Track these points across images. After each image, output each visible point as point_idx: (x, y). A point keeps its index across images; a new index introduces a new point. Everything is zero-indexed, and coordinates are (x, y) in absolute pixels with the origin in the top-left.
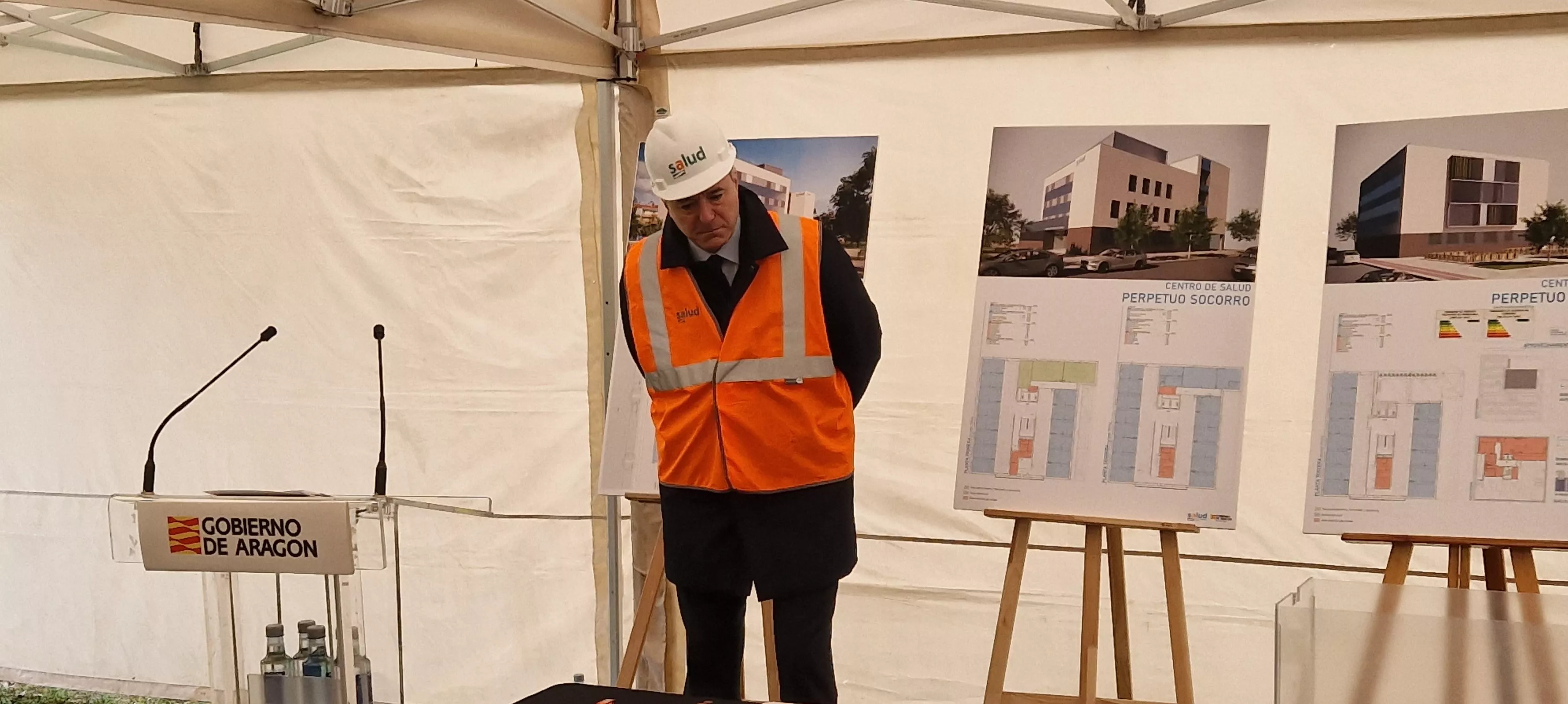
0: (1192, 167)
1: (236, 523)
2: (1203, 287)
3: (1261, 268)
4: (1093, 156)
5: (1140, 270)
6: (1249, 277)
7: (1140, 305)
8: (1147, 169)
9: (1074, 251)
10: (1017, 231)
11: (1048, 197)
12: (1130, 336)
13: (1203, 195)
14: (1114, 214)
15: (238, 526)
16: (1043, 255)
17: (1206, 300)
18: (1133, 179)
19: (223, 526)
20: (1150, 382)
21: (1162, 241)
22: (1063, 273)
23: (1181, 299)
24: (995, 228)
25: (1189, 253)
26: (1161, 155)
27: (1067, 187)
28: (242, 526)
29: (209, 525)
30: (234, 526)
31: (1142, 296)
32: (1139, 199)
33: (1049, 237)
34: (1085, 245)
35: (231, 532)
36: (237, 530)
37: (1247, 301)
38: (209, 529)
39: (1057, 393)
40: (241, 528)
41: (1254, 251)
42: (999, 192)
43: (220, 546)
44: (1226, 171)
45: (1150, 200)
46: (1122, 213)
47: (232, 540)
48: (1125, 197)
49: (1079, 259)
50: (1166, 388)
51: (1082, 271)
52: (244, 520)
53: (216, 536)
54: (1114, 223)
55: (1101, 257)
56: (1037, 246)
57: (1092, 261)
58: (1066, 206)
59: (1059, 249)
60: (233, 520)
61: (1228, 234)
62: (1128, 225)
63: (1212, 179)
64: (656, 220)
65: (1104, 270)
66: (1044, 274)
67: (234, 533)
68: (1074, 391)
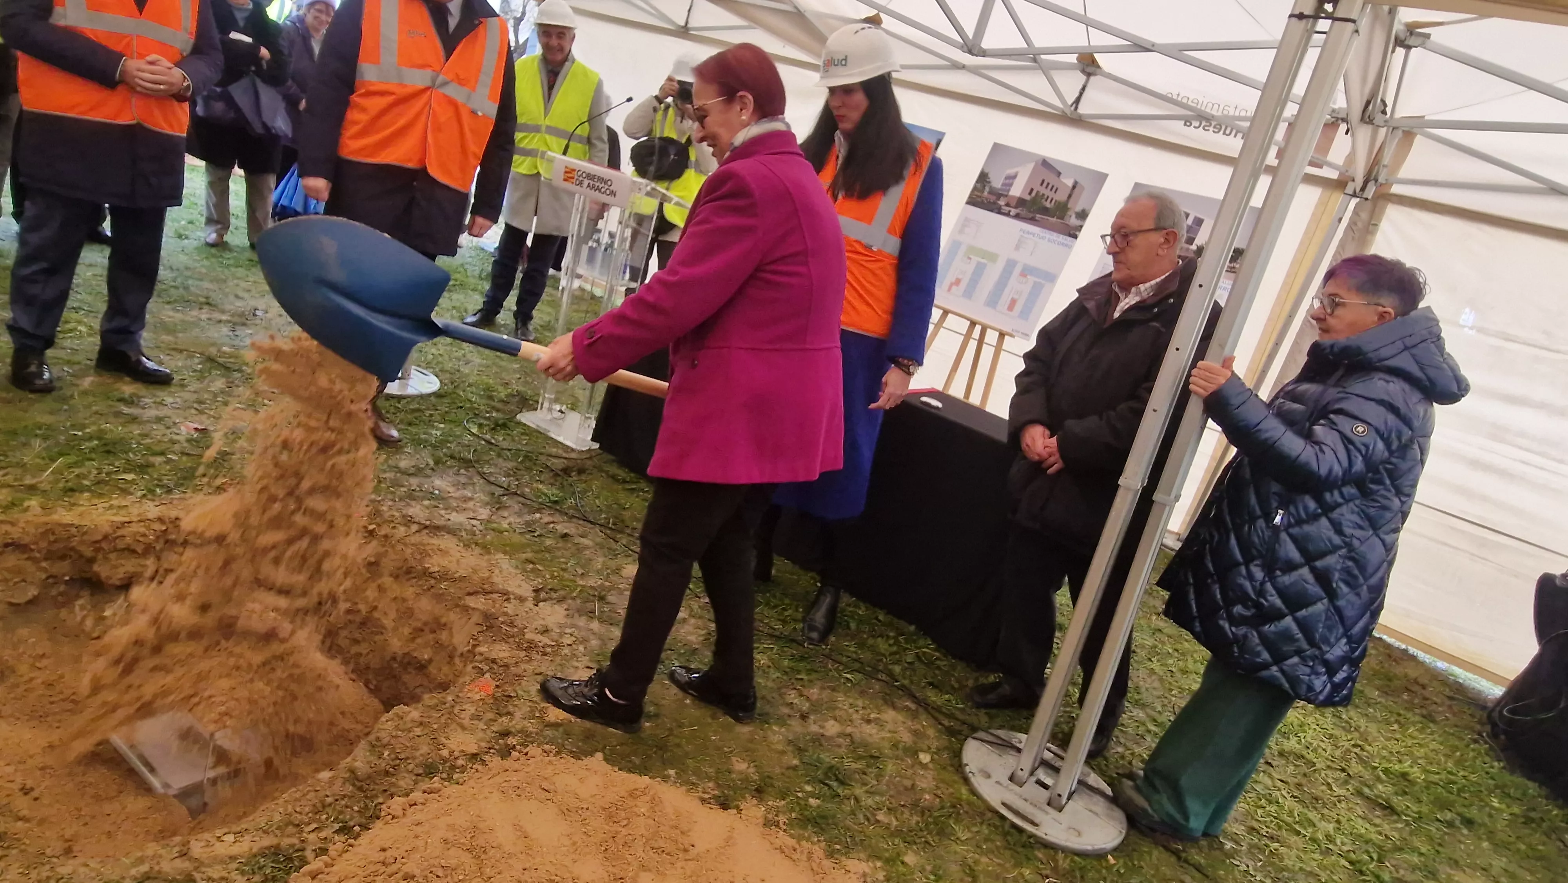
0: (1070, 183)
2: (1055, 236)
3: (1082, 235)
4: (1030, 167)
5: (1032, 220)
6: (1075, 237)
7: (1026, 236)
8: (1051, 178)
9: (1008, 205)
10: (987, 189)
11: (1006, 178)
12: (1017, 247)
13: (1070, 196)
14: (1030, 194)
16: (995, 203)
17: (1054, 241)
18: (1043, 181)
19: (584, 175)
20: (1018, 270)
21: (1045, 211)
22: (999, 212)
23: (1043, 238)
24: (979, 185)
25: (1054, 219)
26: (1059, 174)
27: (1014, 177)
28: (591, 177)
29: (579, 173)
30: (588, 176)
31: (1028, 233)
32: (1043, 190)
33: (999, 196)
34: (1013, 203)
35: (586, 178)
37: (1070, 247)
38: (579, 175)
39: (979, 263)
41: (1081, 227)
42: (986, 171)
43: (581, 183)
44: (1083, 188)
45: (1047, 192)
46: (1033, 194)
47: (586, 182)
48: (1037, 188)
49: (1008, 209)
50: (1023, 274)
51: (1007, 214)
52: (593, 175)
53: (581, 178)
54: (1028, 198)
55: (1018, 211)
56: (993, 198)
57: (1013, 212)
58: (1011, 185)
59: (1002, 202)
60: (589, 173)
61: (1073, 216)
62: (1034, 201)
63: (1076, 190)
65: (1017, 217)
66: (992, 211)
67: (588, 179)
68: (985, 265)
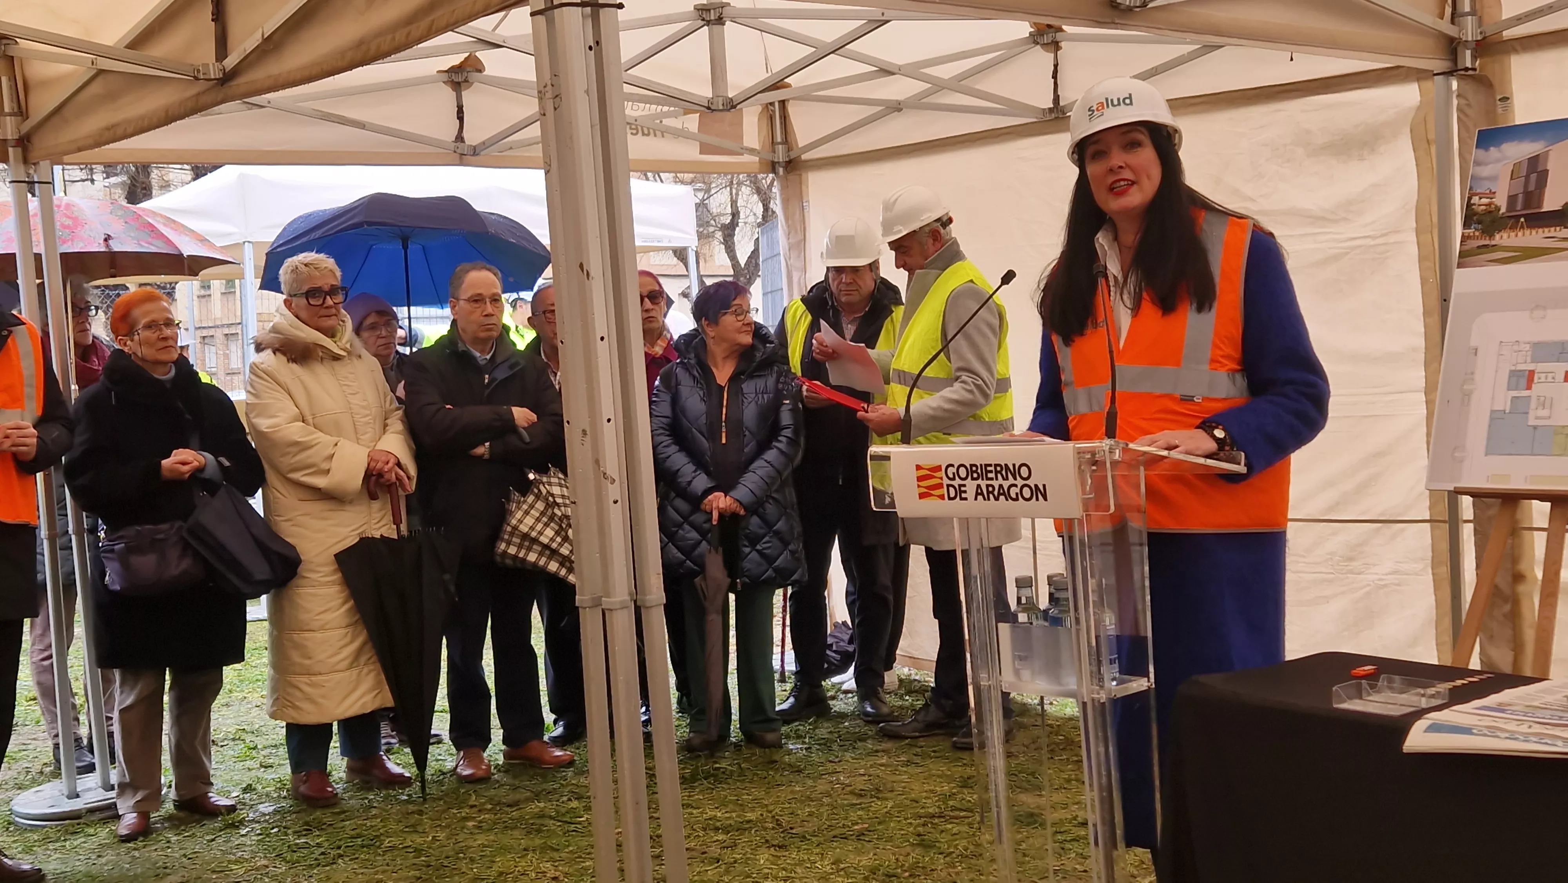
1: (974, 469)
15: (976, 472)
19: (963, 472)
28: (979, 471)
29: (951, 471)
30: (973, 472)
35: (970, 477)
36: (975, 475)
38: (951, 476)
40: (978, 473)
52: (981, 465)
53: (957, 482)
60: (972, 466)
64: (1493, 206)
67: (973, 479)
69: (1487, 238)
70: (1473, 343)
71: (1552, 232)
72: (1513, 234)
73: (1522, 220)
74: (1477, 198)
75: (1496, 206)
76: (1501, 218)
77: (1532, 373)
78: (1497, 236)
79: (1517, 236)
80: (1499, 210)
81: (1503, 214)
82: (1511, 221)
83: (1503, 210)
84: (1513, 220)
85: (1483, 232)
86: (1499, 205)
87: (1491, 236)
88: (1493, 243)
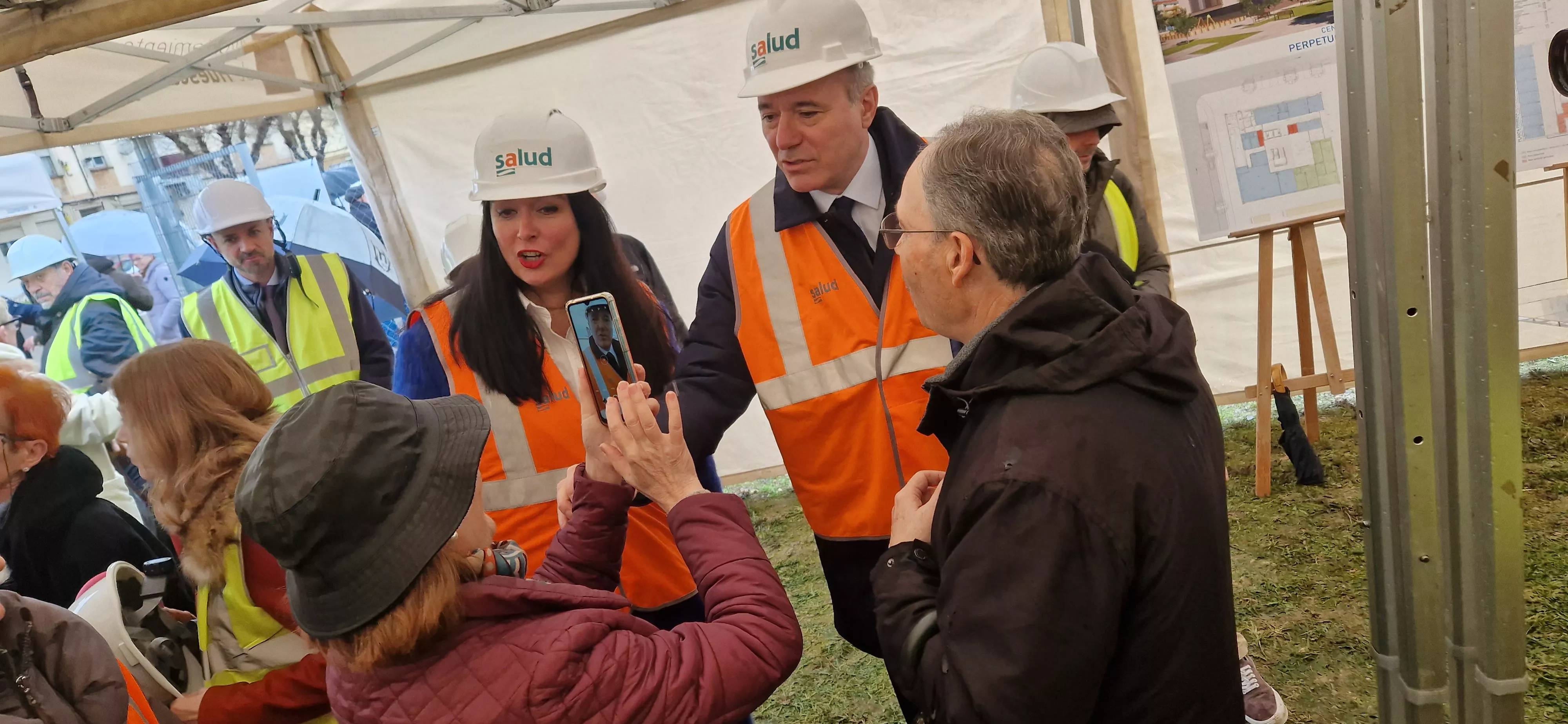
64: (1179, 10)
69: (1183, 35)
70: (1202, 119)
71: (1238, 21)
72: (1204, 29)
73: (1209, 16)
74: (1162, 5)
75: (1182, 10)
76: (1189, 18)
77: (1260, 134)
78: (1192, 33)
79: (1208, 30)
80: (1185, 12)
81: (1190, 15)
82: (1200, 19)
83: (1189, 11)
84: (1200, 18)
85: (1178, 31)
86: (1183, 8)
87: (1186, 34)
88: (1190, 39)
